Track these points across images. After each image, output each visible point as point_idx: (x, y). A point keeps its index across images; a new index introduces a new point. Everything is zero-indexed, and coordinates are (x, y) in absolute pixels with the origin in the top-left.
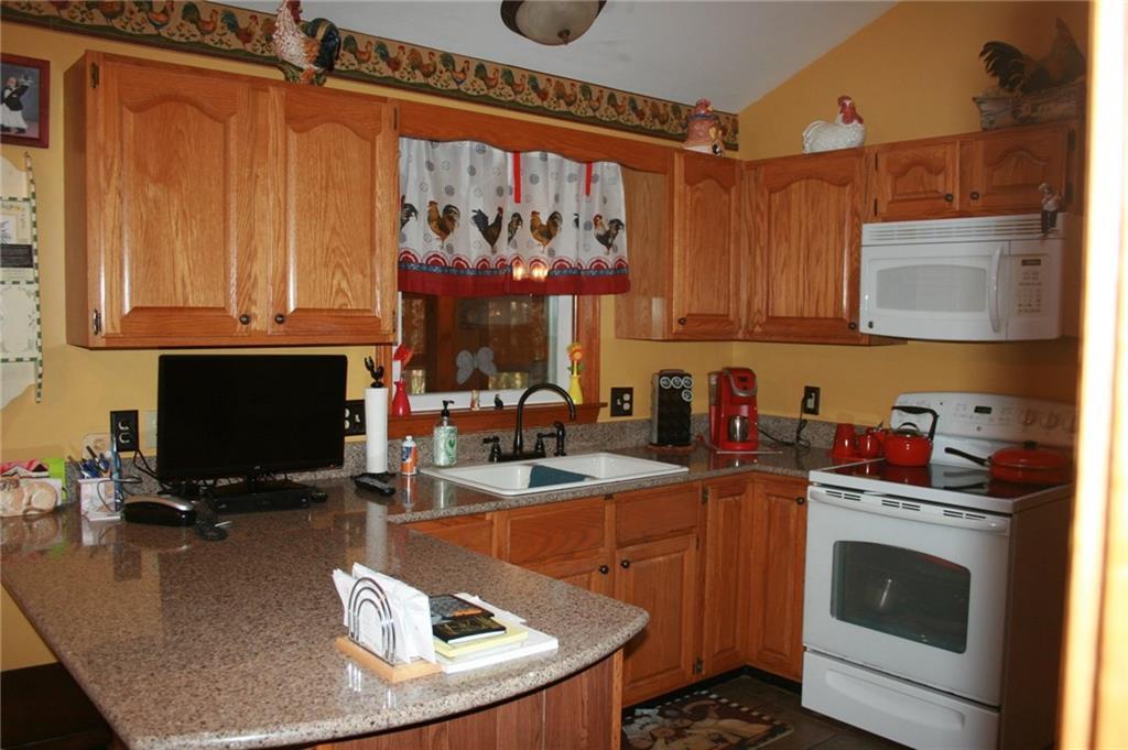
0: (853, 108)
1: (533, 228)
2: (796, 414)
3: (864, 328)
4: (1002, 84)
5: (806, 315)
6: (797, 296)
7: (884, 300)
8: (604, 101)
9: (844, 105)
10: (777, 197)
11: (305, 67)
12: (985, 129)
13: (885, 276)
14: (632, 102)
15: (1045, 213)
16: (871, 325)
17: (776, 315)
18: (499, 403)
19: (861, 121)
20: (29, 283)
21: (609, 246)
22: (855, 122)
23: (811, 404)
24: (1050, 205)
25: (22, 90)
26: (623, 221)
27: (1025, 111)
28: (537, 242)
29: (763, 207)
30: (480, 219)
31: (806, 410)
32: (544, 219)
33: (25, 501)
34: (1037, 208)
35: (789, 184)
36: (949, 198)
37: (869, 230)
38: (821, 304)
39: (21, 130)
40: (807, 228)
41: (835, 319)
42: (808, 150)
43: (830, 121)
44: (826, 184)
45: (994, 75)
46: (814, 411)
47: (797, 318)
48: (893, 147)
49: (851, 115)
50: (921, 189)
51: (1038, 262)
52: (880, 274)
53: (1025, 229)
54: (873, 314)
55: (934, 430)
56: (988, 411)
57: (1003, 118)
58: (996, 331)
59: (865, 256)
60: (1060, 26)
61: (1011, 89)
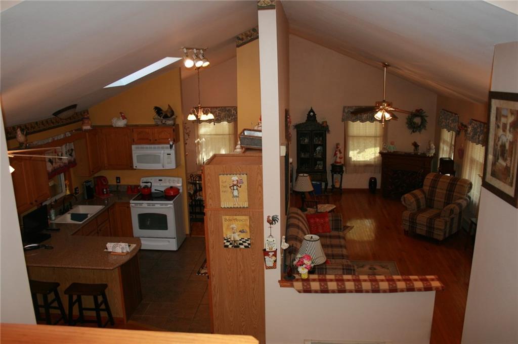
0: (124, 116)
2: (115, 183)
3: (134, 167)
4: (158, 116)
7: (138, 162)
9: (122, 115)
12: (156, 124)
15: (170, 145)
16: (136, 167)
22: (125, 120)
23: (118, 181)
24: (171, 143)
27: (164, 122)
28: (59, 161)
30: (50, 161)
31: (117, 182)
34: (169, 143)
36: (150, 140)
37: (133, 147)
38: (123, 162)
41: (127, 164)
42: (114, 126)
43: (119, 118)
45: (157, 113)
46: (119, 182)
48: (136, 128)
49: (124, 118)
50: (144, 137)
51: (170, 154)
52: (137, 156)
53: (167, 148)
54: (136, 164)
55: (151, 186)
56: (161, 180)
57: (160, 123)
58: (163, 167)
59: (133, 152)
60: (169, 105)
61: (160, 117)
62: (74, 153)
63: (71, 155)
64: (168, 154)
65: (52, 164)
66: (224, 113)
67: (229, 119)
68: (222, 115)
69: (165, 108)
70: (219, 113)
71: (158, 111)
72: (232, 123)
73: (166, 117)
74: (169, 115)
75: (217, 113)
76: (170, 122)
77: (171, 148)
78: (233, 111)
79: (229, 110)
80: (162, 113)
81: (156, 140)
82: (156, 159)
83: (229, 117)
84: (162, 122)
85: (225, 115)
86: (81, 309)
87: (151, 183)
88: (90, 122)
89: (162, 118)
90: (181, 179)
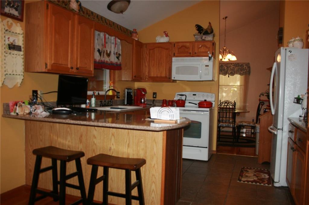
0: (167, 34)
1: (106, 54)
2: (152, 99)
3: (173, 78)
4: (199, 32)
5: (158, 76)
6: (156, 72)
7: (177, 73)
8: (116, 27)
9: (165, 33)
10: (151, 51)
11: (77, 11)
12: (196, 41)
13: (178, 68)
14: (120, 27)
15: (209, 57)
16: (174, 78)
17: (151, 76)
18: (98, 93)
19: (169, 37)
20: (22, 55)
21: (119, 59)
22: (168, 37)
24: (210, 55)
25: (18, 6)
26: (121, 54)
27: (203, 38)
28: (107, 57)
29: (148, 53)
30: (99, 51)
31: (154, 97)
32: (109, 52)
33: (23, 111)
35: (154, 48)
36: (190, 53)
37: (174, 59)
38: (162, 74)
39: (17, 16)
40: (159, 58)
41: (165, 77)
42: (157, 42)
43: (162, 36)
44: (163, 49)
45: (197, 31)
46: (155, 98)
47: (156, 77)
48: (178, 43)
50: (184, 51)
51: (208, 66)
52: (176, 67)
53: (206, 60)
54: (175, 76)
55: (185, 100)
56: (195, 95)
57: (200, 39)
58: (201, 78)
59: (173, 63)
60: (210, 23)
61: (201, 34)
62: (120, 58)
63: (118, 58)
64: (206, 66)
65: (100, 55)
66: (237, 68)
67: (242, 72)
68: (236, 69)
69: (205, 26)
70: (233, 68)
71: (199, 28)
72: (244, 75)
73: (206, 33)
74: (209, 32)
75: (232, 67)
76: (209, 38)
77: (209, 60)
78: (245, 66)
79: (242, 65)
80: (202, 30)
81: (195, 53)
82: (194, 70)
83: (242, 71)
84: (202, 38)
85: (238, 69)
86: (106, 193)
87: (186, 95)
88: (137, 36)
89: (202, 35)
90: (214, 95)
